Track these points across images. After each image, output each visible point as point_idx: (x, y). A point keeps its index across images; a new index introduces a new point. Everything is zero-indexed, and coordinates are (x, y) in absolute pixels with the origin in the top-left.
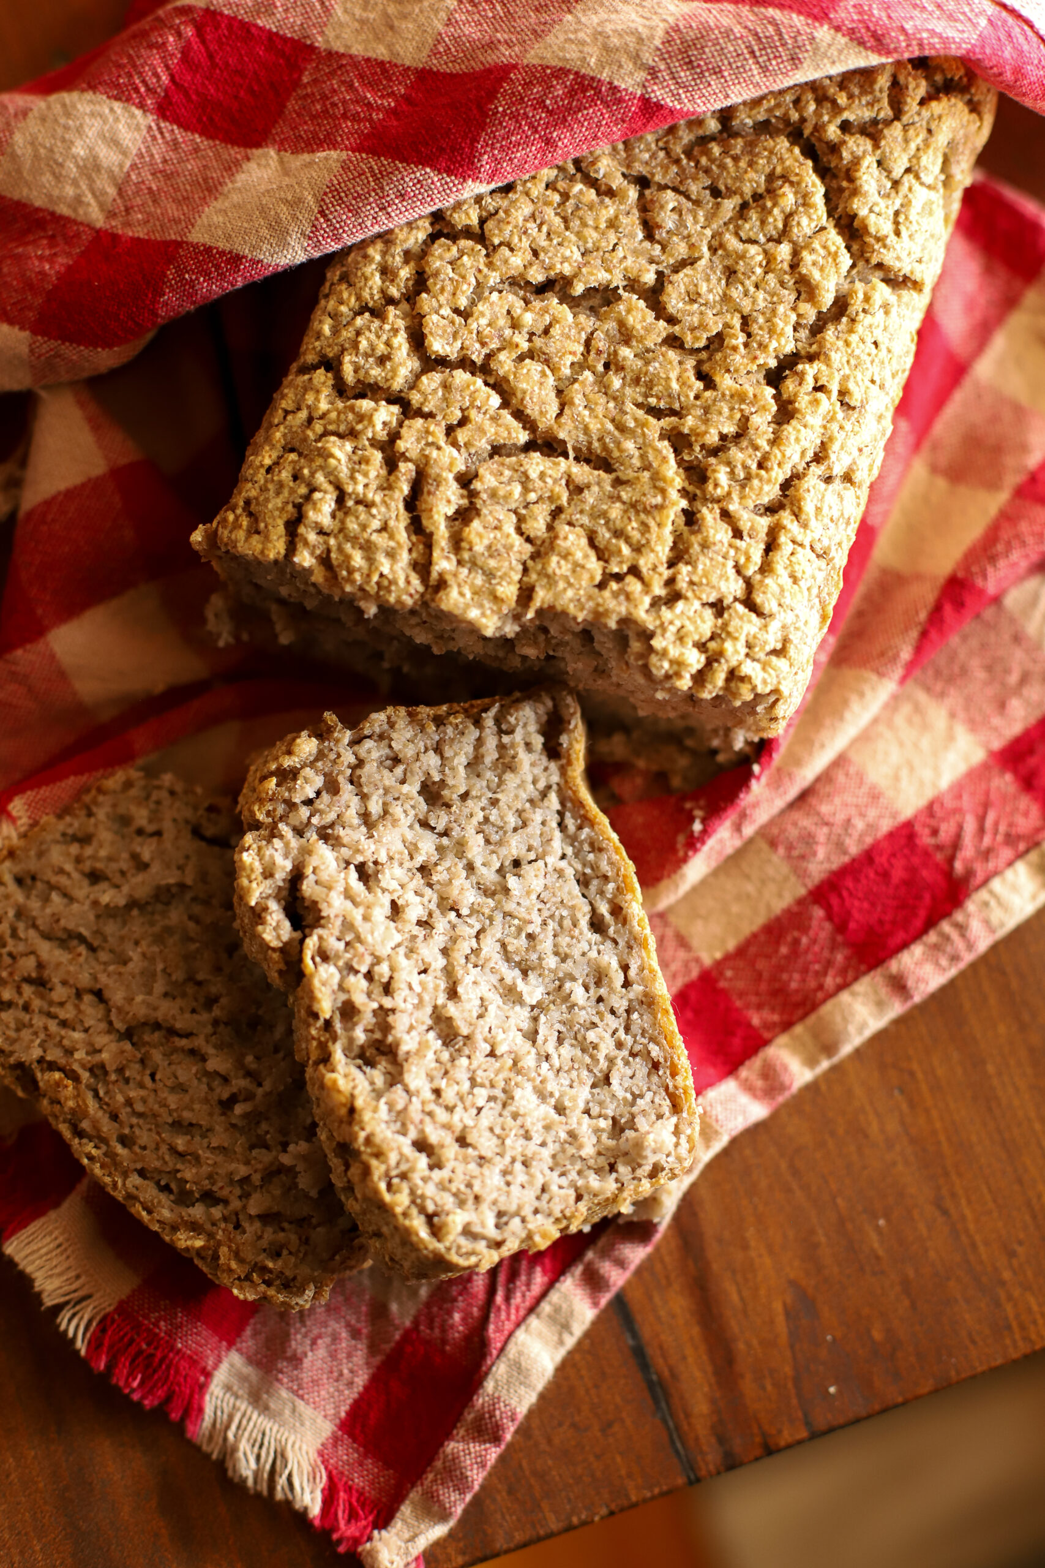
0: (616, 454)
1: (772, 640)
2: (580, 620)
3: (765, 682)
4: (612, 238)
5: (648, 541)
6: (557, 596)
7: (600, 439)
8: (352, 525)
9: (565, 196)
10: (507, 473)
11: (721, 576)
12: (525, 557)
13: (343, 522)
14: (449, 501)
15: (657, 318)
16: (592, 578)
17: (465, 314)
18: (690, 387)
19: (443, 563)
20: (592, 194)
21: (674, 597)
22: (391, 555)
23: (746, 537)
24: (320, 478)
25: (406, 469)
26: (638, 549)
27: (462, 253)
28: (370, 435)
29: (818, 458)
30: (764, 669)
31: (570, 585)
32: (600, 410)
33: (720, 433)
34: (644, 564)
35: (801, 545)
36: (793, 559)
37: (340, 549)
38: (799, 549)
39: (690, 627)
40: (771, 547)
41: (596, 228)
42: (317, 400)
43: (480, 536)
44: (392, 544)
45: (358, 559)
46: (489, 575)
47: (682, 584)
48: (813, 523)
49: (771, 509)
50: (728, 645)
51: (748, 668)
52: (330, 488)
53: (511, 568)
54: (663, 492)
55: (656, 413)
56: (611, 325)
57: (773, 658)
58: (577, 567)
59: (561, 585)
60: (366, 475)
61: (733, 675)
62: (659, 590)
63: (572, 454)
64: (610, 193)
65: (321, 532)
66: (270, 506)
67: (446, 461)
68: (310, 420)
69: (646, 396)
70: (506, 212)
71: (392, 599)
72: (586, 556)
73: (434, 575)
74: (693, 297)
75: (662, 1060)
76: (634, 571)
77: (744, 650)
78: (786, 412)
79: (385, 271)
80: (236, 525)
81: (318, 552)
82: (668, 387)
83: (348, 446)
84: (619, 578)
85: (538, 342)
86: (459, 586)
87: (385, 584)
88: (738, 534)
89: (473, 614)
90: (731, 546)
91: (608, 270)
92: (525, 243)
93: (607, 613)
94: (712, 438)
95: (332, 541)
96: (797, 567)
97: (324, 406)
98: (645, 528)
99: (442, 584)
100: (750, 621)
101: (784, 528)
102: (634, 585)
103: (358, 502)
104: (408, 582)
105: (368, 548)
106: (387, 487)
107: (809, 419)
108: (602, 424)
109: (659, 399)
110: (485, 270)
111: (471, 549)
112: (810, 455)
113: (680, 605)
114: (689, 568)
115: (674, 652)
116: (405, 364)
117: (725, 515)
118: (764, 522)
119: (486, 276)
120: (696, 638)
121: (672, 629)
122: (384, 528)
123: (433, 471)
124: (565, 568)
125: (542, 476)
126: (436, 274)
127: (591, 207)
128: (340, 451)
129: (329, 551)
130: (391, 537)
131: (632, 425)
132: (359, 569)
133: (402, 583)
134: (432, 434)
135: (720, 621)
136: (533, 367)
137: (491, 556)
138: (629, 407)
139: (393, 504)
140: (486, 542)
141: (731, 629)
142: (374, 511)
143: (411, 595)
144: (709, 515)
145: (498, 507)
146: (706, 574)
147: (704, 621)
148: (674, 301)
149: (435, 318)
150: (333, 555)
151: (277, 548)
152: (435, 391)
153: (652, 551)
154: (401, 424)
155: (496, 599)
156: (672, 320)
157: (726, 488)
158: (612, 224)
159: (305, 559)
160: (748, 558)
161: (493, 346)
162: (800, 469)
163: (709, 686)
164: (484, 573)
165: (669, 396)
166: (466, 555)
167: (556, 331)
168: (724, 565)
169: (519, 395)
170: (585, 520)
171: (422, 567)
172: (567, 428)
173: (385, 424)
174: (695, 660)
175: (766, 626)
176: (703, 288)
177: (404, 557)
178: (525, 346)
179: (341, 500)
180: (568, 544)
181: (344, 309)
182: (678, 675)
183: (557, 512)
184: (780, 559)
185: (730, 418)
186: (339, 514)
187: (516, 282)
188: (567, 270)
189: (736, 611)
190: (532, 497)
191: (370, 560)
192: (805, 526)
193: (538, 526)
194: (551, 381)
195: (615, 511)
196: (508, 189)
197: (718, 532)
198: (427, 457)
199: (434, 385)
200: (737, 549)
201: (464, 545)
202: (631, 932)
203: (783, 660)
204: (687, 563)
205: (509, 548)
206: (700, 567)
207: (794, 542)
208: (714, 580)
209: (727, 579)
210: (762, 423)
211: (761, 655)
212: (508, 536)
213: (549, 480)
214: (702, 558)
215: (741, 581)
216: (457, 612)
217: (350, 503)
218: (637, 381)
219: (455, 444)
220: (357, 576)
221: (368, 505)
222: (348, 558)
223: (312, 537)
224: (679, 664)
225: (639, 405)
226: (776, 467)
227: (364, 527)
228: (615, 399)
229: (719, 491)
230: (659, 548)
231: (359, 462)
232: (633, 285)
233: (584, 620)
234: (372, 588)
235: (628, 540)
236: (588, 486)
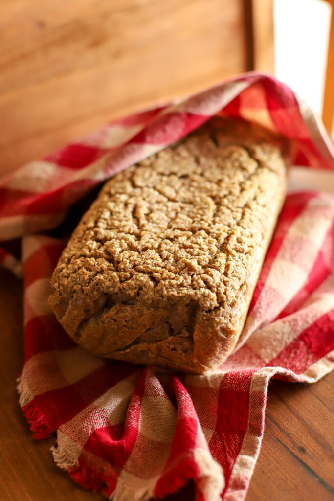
0: (193, 201)
1: (248, 234)
5: (206, 214)
7: (189, 199)
8: (115, 217)
10: (161, 206)
11: (229, 219)
12: (168, 221)
13: (112, 217)
14: (144, 211)
15: (203, 178)
16: (189, 221)
19: (143, 222)
22: (127, 221)
23: (235, 212)
24: (105, 210)
25: (131, 206)
26: (202, 215)
27: (145, 170)
28: (120, 201)
29: (255, 199)
31: (183, 223)
33: (224, 194)
34: (205, 217)
35: (252, 215)
36: (250, 218)
37: (111, 222)
39: (221, 228)
40: (243, 214)
43: (154, 216)
45: (117, 223)
46: (157, 223)
47: (217, 221)
48: (255, 210)
49: (243, 208)
50: (235, 233)
52: (108, 211)
53: (165, 223)
54: (208, 205)
56: (189, 180)
58: (185, 220)
59: (180, 224)
60: (119, 207)
62: (210, 222)
63: (180, 202)
65: (106, 219)
66: (90, 220)
67: (143, 204)
72: (187, 218)
73: (141, 224)
76: (202, 219)
77: (240, 234)
78: (242, 190)
79: (124, 176)
82: (207, 188)
83: (114, 203)
84: (198, 221)
86: (149, 226)
88: (232, 211)
90: (231, 213)
91: (187, 171)
93: (194, 226)
94: (222, 195)
95: (109, 221)
98: (204, 212)
99: (143, 225)
100: (240, 229)
101: (246, 211)
102: (203, 222)
103: (117, 213)
104: (133, 226)
105: (120, 221)
106: (125, 209)
107: (250, 191)
108: (188, 196)
111: (152, 219)
112: (251, 198)
113: (217, 224)
116: (129, 189)
117: (229, 208)
118: (240, 210)
119: (152, 173)
120: (224, 230)
121: (215, 229)
122: (125, 216)
123: (139, 206)
124: (181, 221)
125: (172, 206)
126: (138, 174)
128: (111, 205)
130: (127, 218)
134: (138, 199)
135: (230, 228)
136: (167, 187)
137: (158, 220)
139: (127, 212)
140: (157, 217)
141: (234, 230)
142: (122, 214)
144: (223, 209)
145: (159, 212)
146: (224, 219)
147: (225, 228)
148: (207, 175)
149: (137, 180)
150: (109, 223)
152: (139, 192)
154: (129, 198)
155: (160, 228)
157: (227, 203)
160: (237, 216)
161: (156, 184)
162: (250, 201)
166: (150, 220)
168: (229, 217)
169: (164, 192)
170: (186, 213)
171: (137, 223)
173: (124, 198)
174: (224, 234)
175: (245, 230)
177: (131, 221)
179: (111, 213)
180: (181, 217)
184: (246, 218)
185: (226, 191)
186: (111, 215)
188: (176, 171)
189: (235, 226)
190: (169, 210)
192: (252, 211)
193: (173, 215)
194: (173, 190)
195: (195, 210)
197: (227, 211)
198: (137, 203)
200: (233, 214)
201: (149, 218)
203: (252, 239)
204: (219, 217)
205: (163, 219)
206: (222, 217)
207: (250, 214)
208: (226, 220)
209: (231, 220)
210: (236, 190)
212: (163, 217)
213: (174, 206)
215: (235, 221)
217: (114, 213)
218: (198, 188)
219: (145, 201)
221: (119, 213)
222: (114, 223)
223: (103, 221)
227: (119, 217)
228: (192, 192)
229: (225, 204)
230: (209, 215)
231: (117, 206)
232: (195, 173)
235: (199, 214)
236: (186, 207)
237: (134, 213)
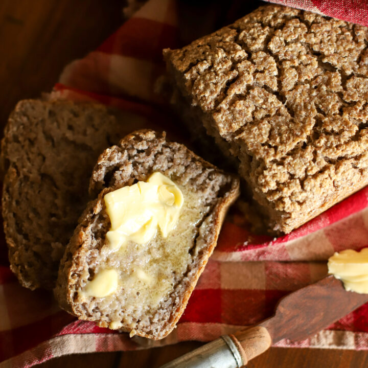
0: (298, 113)
1: (300, 198)
2: (249, 149)
3: (288, 208)
4: (347, 54)
5: (286, 143)
6: (248, 138)
7: (297, 106)
8: (208, 77)
9: (343, 33)
10: (262, 95)
11: (299, 168)
12: (248, 121)
13: (206, 74)
14: (239, 90)
15: (341, 85)
16: (262, 141)
17: (287, 44)
18: (334, 110)
19: (224, 105)
20: (351, 38)
21: (281, 163)
22: (212, 92)
23: (316, 163)
24: (210, 58)
25: (235, 72)
26: (282, 143)
27: (300, 27)
28: (233, 56)
29: (357, 158)
30: (291, 204)
31: (254, 138)
32: (303, 97)
33: (332, 129)
34: (280, 148)
35: (331, 178)
36: (325, 180)
37: (199, 81)
38: (329, 179)
39: (279, 175)
40: (321, 172)
41: (344, 48)
42: (227, 37)
43: (240, 105)
44: (214, 90)
45: (202, 87)
46: (234, 118)
47: (286, 162)
48: (340, 174)
49: (331, 162)
50: (286, 189)
51: (287, 200)
52: (210, 62)
53: (242, 121)
54: (302, 133)
55: (319, 110)
56: (326, 77)
57: (297, 204)
58: (260, 135)
59: (252, 136)
60: (223, 66)
61: (281, 199)
62: (278, 158)
63: (285, 104)
64: (357, 42)
65: (198, 72)
66: (191, 56)
67: (248, 78)
68: (221, 41)
69: (320, 103)
70: (322, 25)
71: (202, 105)
72: (265, 134)
73: (219, 107)
74: (356, 87)
75: (177, 304)
76: (276, 148)
77: (289, 194)
79: (275, 17)
80: (178, 55)
81: (193, 77)
82: (328, 105)
83: (224, 55)
84: (270, 146)
85: (302, 66)
86: (223, 115)
87: (204, 99)
88: (314, 160)
89: (221, 125)
90: (309, 162)
91: (338, 62)
92: (320, 37)
93: (258, 153)
94: (329, 128)
95: (199, 77)
96: (324, 183)
97: (227, 40)
98: (288, 139)
99: (219, 111)
100: (298, 187)
101: (329, 169)
102: (272, 152)
103: (215, 72)
104: (210, 103)
105: (207, 86)
106: (226, 73)
107: (362, 144)
108: (301, 102)
109: (323, 107)
110: (303, 36)
111: (235, 107)
112: (354, 155)
113: (281, 167)
114: (292, 159)
115: (268, 179)
116: (259, 45)
117: (315, 153)
118: (324, 163)
119: (301, 38)
120: (278, 180)
121: (273, 172)
122: (216, 84)
123: (242, 79)
124: (257, 132)
125: (272, 103)
126: (289, 27)
127: (348, 41)
128: (221, 54)
129: (196, 79)
130: (216, 88)
131: (309, 108)
132: (200, 90)
133: (208, 102)
134: (250, 69)
135: (289, 181)
136: (294, 72)
137: (239, 114)
138: (313, 103)
139: (223, 79)
140: (240, 109)
141: (290, 185)
142: (217, 77)
143: (208, 108)
144: (310, 149)
145: (252, 102)
146: (295, 164)
147: (284, 177)
148: (350, 84)
149: (277, 38)
150: (196, 81)
151: (183, 68)
152: (261, 58)
153: (285, 146)
154: (244, 59)
155: (230, 126)
156: (345, 89)
157: (321, 145)
158: (350, 51)
159: (188, 76)
160: (312, 169)
161: (288, 58)
162: (349, 157)
163: (272, 197)
164: (233, 117)
165: (327, 108)
166: (232, 108)
167: (309, 67)
168: (303, 166)
169: (284, 77)
170: (274, 124)
171: (217, 102)
172: (290, 95)
173: (240, 56)
174: (273, 186)
175: (301, 192)
176: (362, 87)
177: (215, 95)
178: (297, 64)
179: (210, 68)
180: (263, 126)
181: (255, 18)
182: (265, 186)
183: (268, 116)
184: (321, 178)
185: (339, 127)
186: (207, 71)
187: (309, 46)
188: (326, 53)
189: (296, 182)
190: (264, 106)
191: (205, 90)
192: (336, 173)
193: (259, 116)
194: (296, 79)
195: (284, 128)
196: (328, 19)
197: (309, 156)
198: (243, 73)
199: (262, 56)
200: (310, 164)
201: (234, 105)
202: (199, 262)
203: (299, 206)
204: (293, 158)
205: (246, 115)
206: (295, 161)
207: (329, 176)
208: (297, 167)
209: (300, 170)
210: (347, 135)
211: (294, 200)
212: (248, 112)
213: (273, 106)
214: (298, 159)
215: (304, 174)
216: (217, 121)
217: (212, 70)
218: (320, 98)
219: (254, 77)
220: (198, 91)
221: (217, 74)
222: (200, 84)
223: (194, 72)
224: (267, 183)
225: (316, 105)
226: (341, 150)
227: (210, 79)
228: (310, 98)
229: (318, 144)
230: (288, 147)
231: (224, 61)
232: (342, 71)
233: (250, 151)
234: (199, 98)
235: (281, 138)
236: (283, 115)
237: (230, 84)
